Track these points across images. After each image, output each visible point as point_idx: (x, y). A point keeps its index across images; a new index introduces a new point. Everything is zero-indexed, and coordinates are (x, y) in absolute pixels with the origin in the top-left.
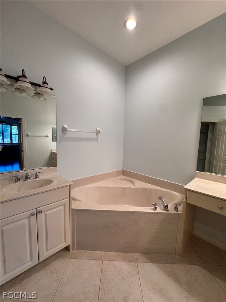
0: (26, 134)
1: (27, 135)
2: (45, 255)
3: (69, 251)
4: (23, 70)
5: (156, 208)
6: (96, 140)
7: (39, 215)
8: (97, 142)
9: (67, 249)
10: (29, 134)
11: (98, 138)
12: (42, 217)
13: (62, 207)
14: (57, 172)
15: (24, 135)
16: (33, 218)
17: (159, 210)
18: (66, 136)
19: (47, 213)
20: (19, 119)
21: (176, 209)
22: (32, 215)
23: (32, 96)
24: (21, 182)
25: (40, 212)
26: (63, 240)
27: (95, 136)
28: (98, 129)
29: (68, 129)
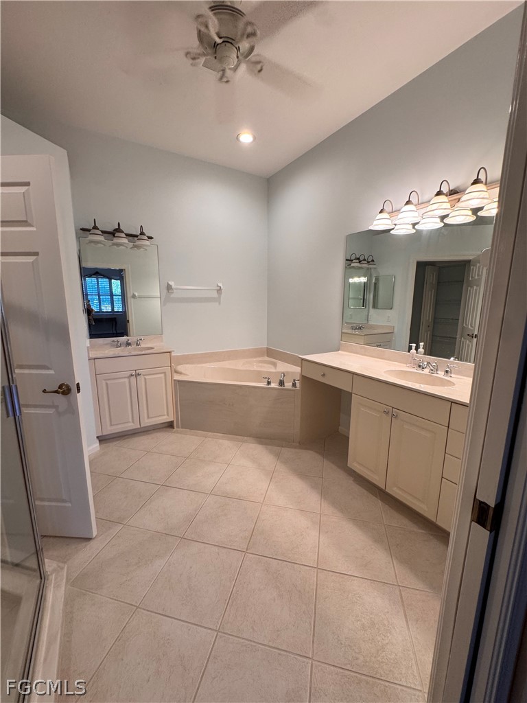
0: (132, 294)
1: (134, 296)
2: (146, 422)
3: (174, 428)
4: (119, 224)
5: (269, 383)
6: (218, 300)
7: (138, 377)
8: (220, 303)
9: (170, 425)
10: (137, 294)
11: (220, 297)
12: (141, 379)
13: (163, 375)
14: (162, 341)
15: (129, 296)
16: (133, 379)
17: (273, 385)
18: (172, 296)
19: (147, 377)
20: (121, 271)
21: (294, 385)
22: (132, 375)
23: (131, 248)
24: (122, 348)
25: (139, 374)
26: (166, 413)
27: (215, 295)
28: (220, 285)
29: (173, 286)
